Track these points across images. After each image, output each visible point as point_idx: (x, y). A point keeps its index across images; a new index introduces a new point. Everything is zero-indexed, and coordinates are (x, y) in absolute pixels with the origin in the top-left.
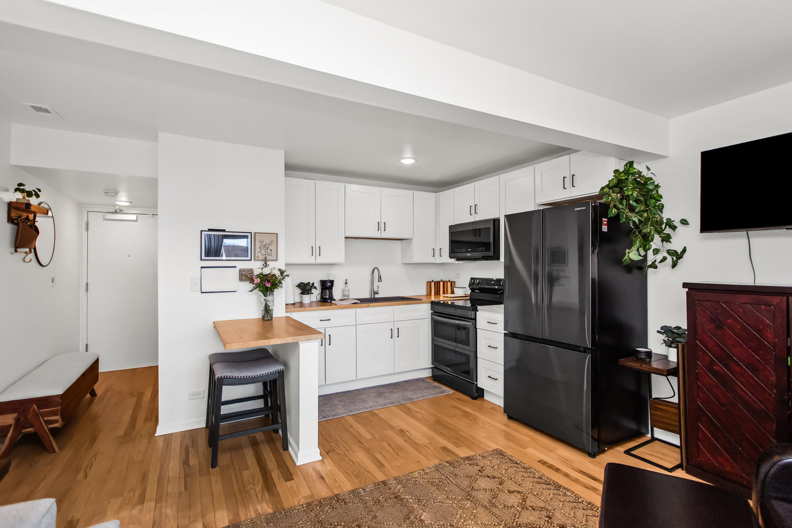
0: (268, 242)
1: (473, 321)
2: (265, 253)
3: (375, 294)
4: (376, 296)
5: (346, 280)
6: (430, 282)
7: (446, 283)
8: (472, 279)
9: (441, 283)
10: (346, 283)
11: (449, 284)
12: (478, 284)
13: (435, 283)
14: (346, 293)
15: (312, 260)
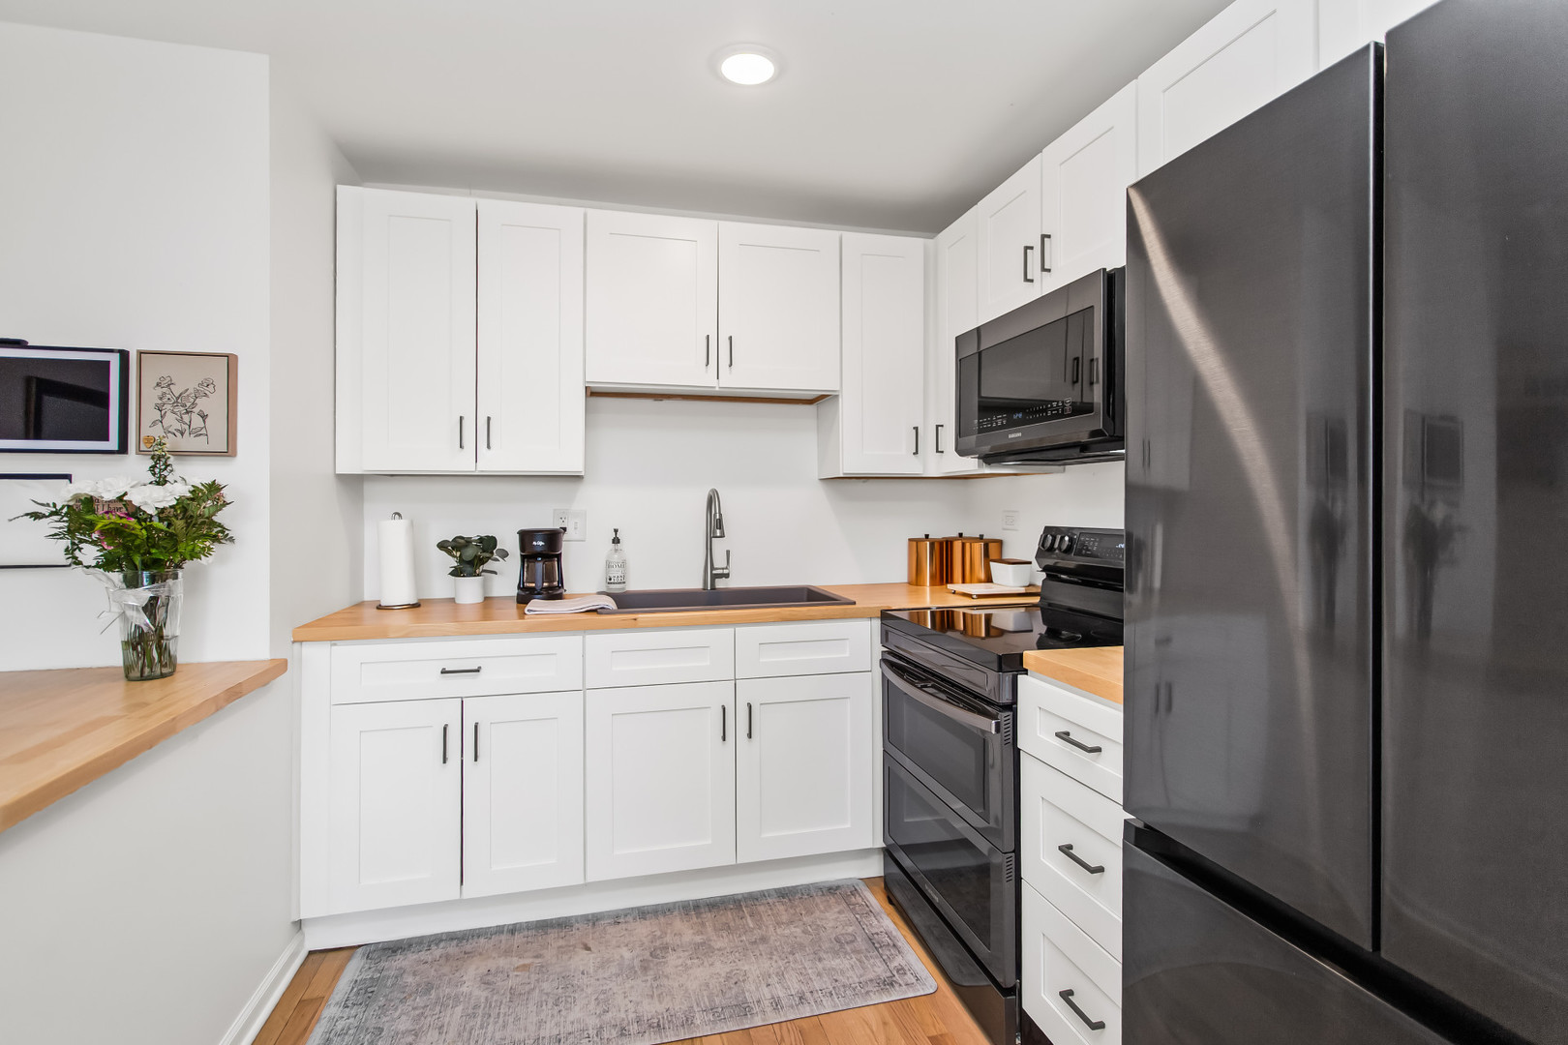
0: (192, 386)
1: (1003, 716)
2: (178, 426)
3: (715, 577)
4: (720, 584)
5: (616, 531)
6: (917, 541)
7: (968, 545)
8: (1048, 530)
9: (957, 546)
10: (616, 541)
11: (978, 547)
12: (1069, 550)
13: (932, 545)
14: (616, 573)
15: (464, 463)
